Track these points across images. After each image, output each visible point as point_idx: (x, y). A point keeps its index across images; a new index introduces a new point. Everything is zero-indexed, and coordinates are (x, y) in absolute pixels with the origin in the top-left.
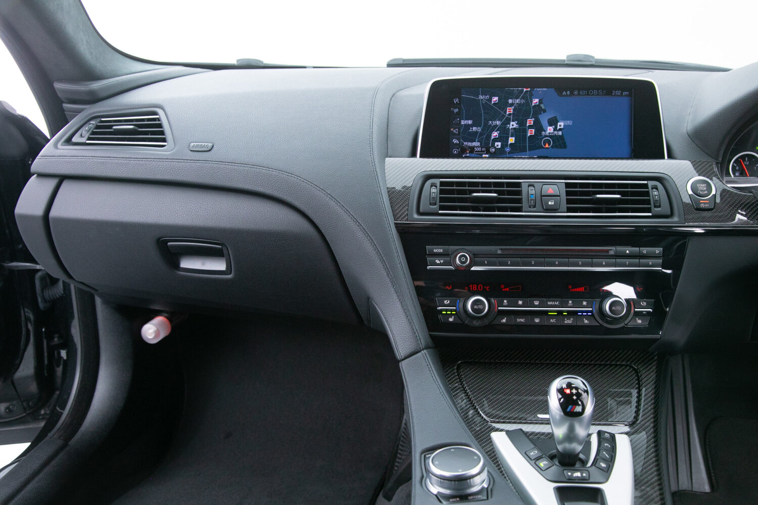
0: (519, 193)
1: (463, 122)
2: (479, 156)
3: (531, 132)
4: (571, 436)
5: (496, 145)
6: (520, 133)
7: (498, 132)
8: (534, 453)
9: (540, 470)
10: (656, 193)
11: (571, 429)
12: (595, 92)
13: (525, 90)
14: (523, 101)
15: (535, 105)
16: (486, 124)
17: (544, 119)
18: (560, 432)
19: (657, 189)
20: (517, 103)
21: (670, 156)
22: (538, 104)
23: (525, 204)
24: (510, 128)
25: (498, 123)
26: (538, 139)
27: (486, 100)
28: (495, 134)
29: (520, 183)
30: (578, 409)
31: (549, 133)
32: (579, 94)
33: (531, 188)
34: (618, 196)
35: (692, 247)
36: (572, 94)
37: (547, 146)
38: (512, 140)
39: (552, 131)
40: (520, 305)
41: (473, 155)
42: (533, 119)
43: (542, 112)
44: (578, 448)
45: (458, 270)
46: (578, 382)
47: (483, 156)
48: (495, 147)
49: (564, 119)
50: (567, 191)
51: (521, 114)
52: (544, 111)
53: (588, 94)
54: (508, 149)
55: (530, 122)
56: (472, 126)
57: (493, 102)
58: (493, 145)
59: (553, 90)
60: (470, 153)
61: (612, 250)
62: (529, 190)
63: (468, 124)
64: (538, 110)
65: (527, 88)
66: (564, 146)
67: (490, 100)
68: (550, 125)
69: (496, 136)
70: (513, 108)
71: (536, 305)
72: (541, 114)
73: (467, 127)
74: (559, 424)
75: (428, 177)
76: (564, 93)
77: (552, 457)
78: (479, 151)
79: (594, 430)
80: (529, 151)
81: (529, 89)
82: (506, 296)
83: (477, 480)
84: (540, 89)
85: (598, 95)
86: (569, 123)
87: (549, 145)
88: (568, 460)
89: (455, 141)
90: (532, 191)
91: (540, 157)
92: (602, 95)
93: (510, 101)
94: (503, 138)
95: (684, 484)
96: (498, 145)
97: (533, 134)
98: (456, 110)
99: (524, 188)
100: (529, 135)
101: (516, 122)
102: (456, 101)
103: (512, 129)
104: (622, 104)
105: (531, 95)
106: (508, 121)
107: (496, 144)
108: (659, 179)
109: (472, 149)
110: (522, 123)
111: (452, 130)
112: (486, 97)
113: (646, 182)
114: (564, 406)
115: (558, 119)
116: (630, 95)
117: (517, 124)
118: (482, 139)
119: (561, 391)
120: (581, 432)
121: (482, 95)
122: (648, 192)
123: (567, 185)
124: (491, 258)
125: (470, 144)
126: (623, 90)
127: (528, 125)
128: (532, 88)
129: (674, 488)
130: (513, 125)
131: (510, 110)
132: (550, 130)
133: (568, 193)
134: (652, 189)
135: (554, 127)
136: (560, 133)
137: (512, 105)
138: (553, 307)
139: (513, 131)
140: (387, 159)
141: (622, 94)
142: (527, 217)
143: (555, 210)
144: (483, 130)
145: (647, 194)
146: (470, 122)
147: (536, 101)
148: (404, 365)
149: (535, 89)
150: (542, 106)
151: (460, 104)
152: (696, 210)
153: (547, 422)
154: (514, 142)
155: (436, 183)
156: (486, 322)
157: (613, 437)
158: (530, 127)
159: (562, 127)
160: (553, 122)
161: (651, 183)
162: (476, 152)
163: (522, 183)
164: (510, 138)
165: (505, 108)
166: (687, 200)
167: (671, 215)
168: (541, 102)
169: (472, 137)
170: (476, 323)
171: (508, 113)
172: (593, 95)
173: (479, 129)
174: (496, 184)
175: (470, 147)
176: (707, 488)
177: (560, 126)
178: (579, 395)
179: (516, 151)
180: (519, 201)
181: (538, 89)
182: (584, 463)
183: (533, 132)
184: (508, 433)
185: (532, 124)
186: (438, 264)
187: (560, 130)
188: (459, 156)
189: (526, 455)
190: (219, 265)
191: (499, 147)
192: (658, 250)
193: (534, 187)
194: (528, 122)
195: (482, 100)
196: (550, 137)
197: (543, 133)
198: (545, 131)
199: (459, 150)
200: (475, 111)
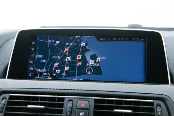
0: (62, 106)
1: (37, 56)
2: (46, 79)
3: (79, 64)
5: (56, 72)
6: (72, 64)
7: (59, 63)
10: (159, 110)
12: (122, 39)
13: (77, 37)
14: (75, 44)
15: (82, 47)
16: (51, 58)
17: (88, 55)
19: (160, 106)
20: (71, 45)
22: (84, 46)
24: (66, 61)
25: (59, 57)
26: (84, 68)
27: (52, 43)
28: (56, 64)
29: (64, 98)
31: (91, 64)
32: (111, 40)
33: (71, 102)
34: (130, 111)
36: (106, 40)
37: (89, 73)
38: (67, 68)
39: (93, 63)
41: (42, 78)
42: (81, 55)
43: (87, 51)
47: (48, 78)
48: (56, 73)
49: (100, 56)
50: (95, 106)
51: (73, 52)
52: (88, 50)
53: (117, 40)
54: (64, 74)
55: (79, 57)
56: (42, 59)
57: (56, 44)
58: (55, 71)
59: (94, 37)
60: (39, 76)
62: (68, 104)
63: (40, 58)
65: (78, 36)
66: (100, 73)
67: (55, 43)
68: (92, 59)
69: (57, 65)
70: (69, 48)
72: (86, 52)
73: (39, 59)
76: (101, 39)
78: (45, 75)
80: (77, 76)
81: (79, 37)
84: (86, 37)
85: (123, 40)
86: (104, 58)
87: (91, 72)
89: (31, 68)
90: (70, 104)
91: (84, 80)
92: (126, 41)
93: (67, 44)
94: (62, 67)
96: (58, 71)
97: (81, 65)
98: (33, 49)
99: (66, 101)
100: (78, 65)
101: (70, 57)
102: (33, 43)
103: (67, 61)
105: (80, 40)
106: (65, 56)
107: (57, 70)
108: (162, 99)
109: (41, 74)
110: (74, 58)
111: (29, 61)
112: (52, 41)
113: (152, 101)
115: (97, 56)
116: (144, 41)
117: (70, 58)
118: (48, 67)
121: (50, 40)
122: (154, 109)
123: (96, 101)
125: (40, 70)
126: (140, 37)
127: (78, 59)
128: (81, 36)
131: (66, 49)
132: (91, 62)
133: (96, 107)
134: (157, 106)
135: (94, 60)
136: (98, 65)
137: (68, 46)
139: (68, 62)
141: (139, 40)
144: (49, 62)
145: (153, 110)
146: (41, 56)
147: (83, 44)
149: (83, 37)
150: (87, 47)
151: (35, 45)
154: (68, 70)
155: (7, 97)
158: (79, 60)
159: (99, 61)
160: (94, 57)
161: (156, 102)
162: (44, 75)
163: (65, 99)
164: (66, 67)
165: (63, 48)
168: (86, 44)
169: (42, 66)
171: (65, 51)
172: (120, 40)
173: (47, 61)
175: (40, 73)
177: (98, 60)
179: (69, 76)
180: (61, 112)
181: (85, 37)
183: (81, 64)
185: (80, 58)
187: (98, 62)
188: (32, 78)
191: (59, 73)
193: (73, 101)
194: (78, 57)
195: (49, 42)
196: (92, 67)
197: (87, 64)
198: (88, 63)
199: (33, 74)
200: (44, 50)
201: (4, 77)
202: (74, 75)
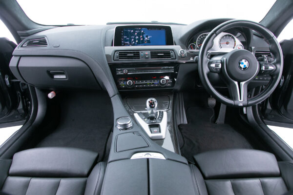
1: (124, 37)
2: (129, 45)
3: (142, 39)
4: (152, 113)
6: (139, 39)
7: (133, 39)
8: (144, 117)
9: (145, 121)
10: (172, 53)
11: (152, 111)
13: (139, 28)
15: (142, 32)
16: (130, 37)
17: (145, 36)
18: (149, 112)
20: (138, 32)
21: (175, 45)
23: (140, 57)
25: (133, 37)
26: (143, 41)
27: (130, 31)
28: (133, 40)
30: (154, 106)
32: (153, 30)
34: (163, 54)
35: (181, 66)
36: (151, 29)
38: (137, 41)
40: (140, 82)
42: (142, 36)
44: (154, 115)
45: (124, 74)
46: (154, 99)
49: (149, 36)
51: (139, 35)
52: (145, 34)
53: (155, 29)
54: (136, 44)
55: (141, 37)
57: (132, 32)
58: (132, 43)
59: (146, 28)
61: (162, 68)
62: (141, 54)
63: (126, 37)
64: (143, 34)
66: (150, 42)
71: (144, 82)
74: (149, 110)
75: (116, 51)
76: (149, 29)
77: (148, 118)
79: (158, 111)
82: (137, 80)
83: (129, 125)
84: (143, 28)
85: (157, 30)
86: (151, 37)
87: (146, 42)
88: (152, 118)
89: (123, 42)
90: (142, 54)
91: (144, 45)
94: (135, 41)
95: (182, 123)
96: (134, 42)
98: (122, 34)
99: (140, 53)
104: (163, 32)
105: (141, 30)
108: (173, 50)
109: (127, 44)
110: (139, 37)
111: (122, 39)
113: (169, 51)
114: (150, 106)
116: (165, 30)
118: (129, 41)
119: (149, 102)
120: (155, 111)
123: (151, 52)
124: (133, 71)
128: (141, 28)
129: (179, 123)
130: (137, 37)
131: (136, 34)
132: (146, 38)
133: (151, 54)
137: (136, 32)
138: (148, 82)
139: (137, 39)
140: (105, 47)
141: (163, 30)
142: (141, 60)
143: (148, 58)
144: (129, 39)
145: (170, 54)
147: (142, 31)
148: (112, 99)
150: (144, 32)
151: (123, 32)
152: (181, 57)
153: (146, 110)
155: (118, 53)
156: (132, 87)
157: (163, 112)
158: (141, 38)
160: (147, 37)
161: (171, 51)
166: (179, 55)
167: (176, 59)
169: (127, 41)
170: (130, 87)
174: (133, 52)
176: (187, 123)
178: (154, 103)
179: (138, 44)
180: (139, 56)
182: (156, 119)
184: (138, 113)
186: (119, 73)
187: (149, 38)
188: (124, 46)
189: (142, 118)
190: (64, 77)
192: (173, 67)
193: (143, 52)
196: (146, 40)
199: (124, 44)
200: (127, 34)
201: (112, 46)
202: (140, 44)
